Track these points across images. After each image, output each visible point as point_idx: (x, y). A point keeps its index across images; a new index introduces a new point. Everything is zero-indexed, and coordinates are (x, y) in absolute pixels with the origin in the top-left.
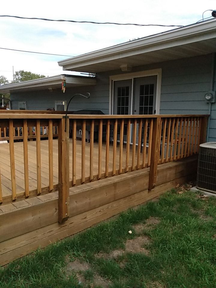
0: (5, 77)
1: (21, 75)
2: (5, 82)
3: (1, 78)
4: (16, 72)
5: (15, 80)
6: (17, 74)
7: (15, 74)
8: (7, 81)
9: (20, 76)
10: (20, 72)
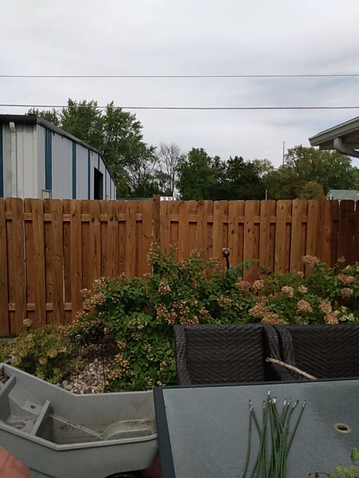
0: (269, 160)
1: (297, 155)
2: (269, 168)
3: (264, 162)
4: (289, 150)
5: (285, 163)
6: (291, 153)
7: (287, 152)
8: (272, 167)
9: (295, 156)
10: (295, 149)
